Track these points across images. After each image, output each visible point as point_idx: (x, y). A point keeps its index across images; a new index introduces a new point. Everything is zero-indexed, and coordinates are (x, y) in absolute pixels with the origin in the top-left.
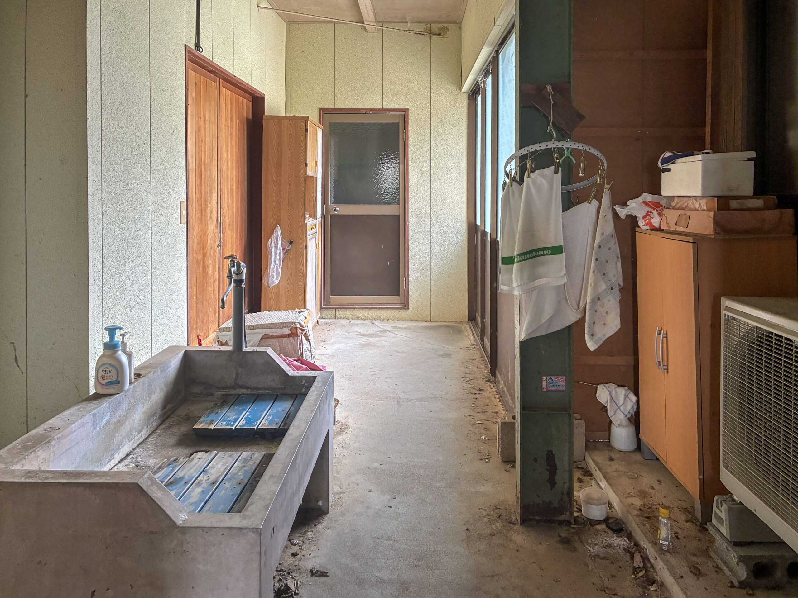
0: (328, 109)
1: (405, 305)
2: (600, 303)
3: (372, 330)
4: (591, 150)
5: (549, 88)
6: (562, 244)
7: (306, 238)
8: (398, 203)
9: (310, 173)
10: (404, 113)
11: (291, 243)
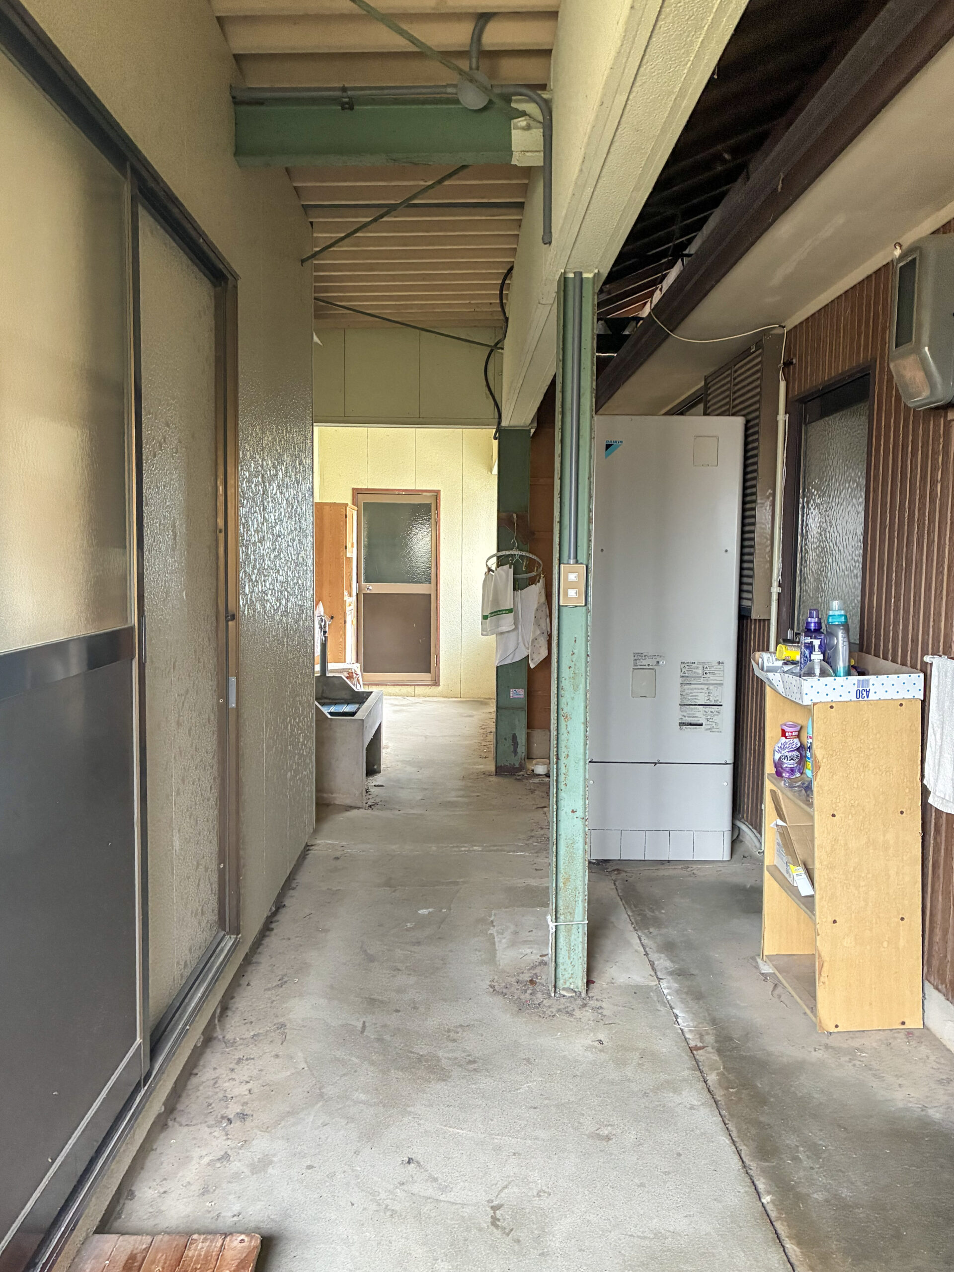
0: (361, 489)
1: (436, 682)
2: (536, 641)
3: (405, 702)
4: (531, 556)
5: (514, 515)
6: (512, 607)
7: (345, 613)
8: (430, 583)
9: (348, 555)
10: (437, 494)
11: (332, 618)
